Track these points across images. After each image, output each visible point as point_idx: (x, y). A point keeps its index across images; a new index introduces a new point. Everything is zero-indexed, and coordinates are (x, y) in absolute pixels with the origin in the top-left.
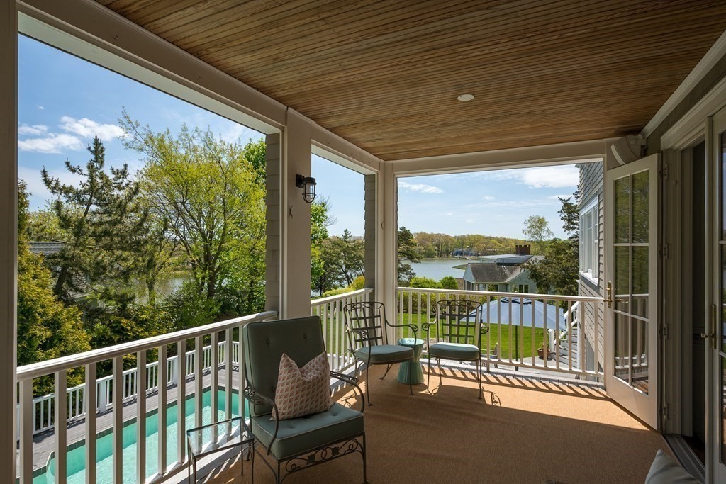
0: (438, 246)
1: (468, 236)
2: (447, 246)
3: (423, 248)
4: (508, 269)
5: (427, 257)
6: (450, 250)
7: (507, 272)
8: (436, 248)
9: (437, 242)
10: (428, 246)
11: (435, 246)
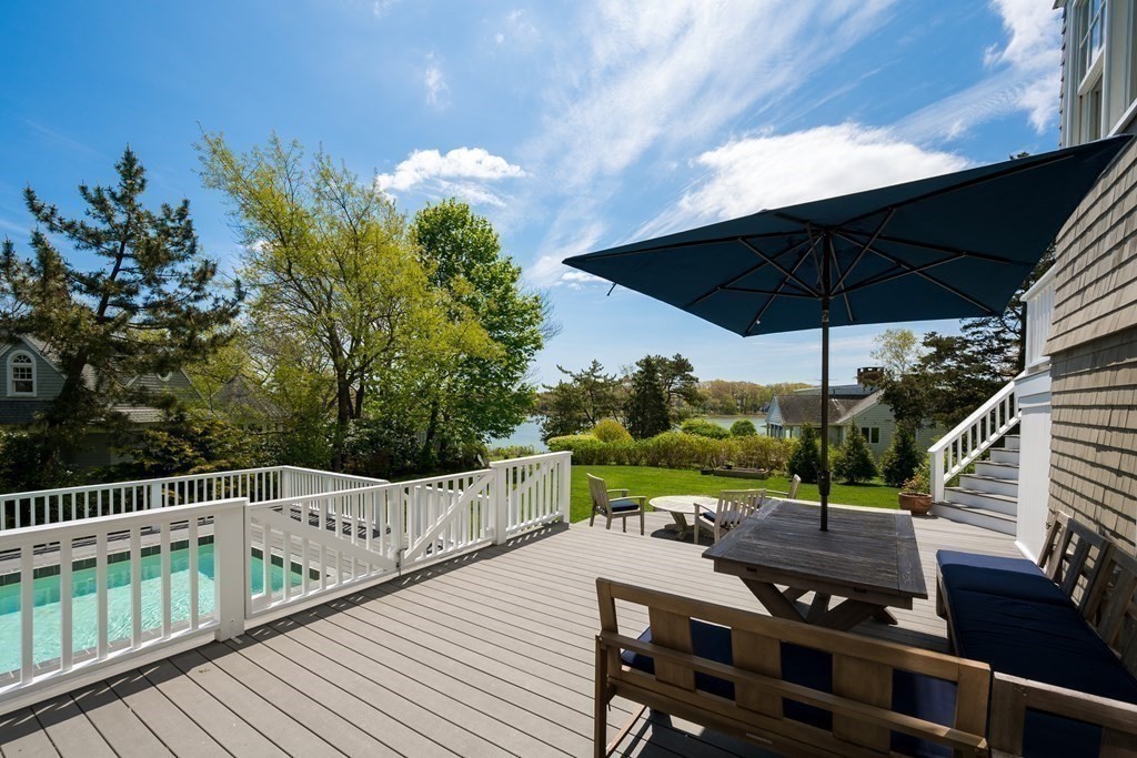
0: (742, 398)
1: (787, 385)
2: (755, 398)
3: (719, 401)
4: (842, 403)
5: (726, 414)
6: (758, 404)
7: (840, 408)
8: (739, 401)
9: (739, 394)
10: (726, 398)
11: (737, 398)
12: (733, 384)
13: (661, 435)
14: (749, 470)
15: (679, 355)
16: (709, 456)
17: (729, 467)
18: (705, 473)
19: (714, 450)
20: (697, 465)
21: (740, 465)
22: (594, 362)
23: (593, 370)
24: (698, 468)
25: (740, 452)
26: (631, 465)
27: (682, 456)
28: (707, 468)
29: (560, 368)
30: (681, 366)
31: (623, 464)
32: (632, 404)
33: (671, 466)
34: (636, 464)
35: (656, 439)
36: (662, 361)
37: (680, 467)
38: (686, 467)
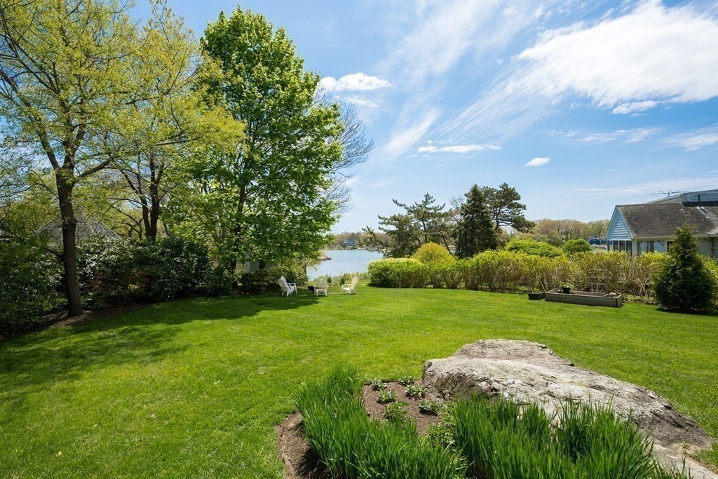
9: (564, 230)
10: (553, 233)
11: (562, 234)
12: (558, 222)
13: (481, 254)
14: (593, 294)
15: (505, 185)
16: (538, 277)
17: (567, 290)
18: (533, 297)
19: (544, 270)
20: (524, 288)
21: (579, 288)
22: (427, 196)
23: (426, 203)
24: (525, 292)
25: (578, 271)
26: (449, 288)
27: (505, 278)
28: (537, 291)
29: (396, 202)
30: (508, 196)
31: (440, 287)
32: (460, 231)
33: (493, 290)
34: (454, 287)
35: (474, 259)
36: (489, 192)
37: (503, 290)
38: (511, 291)
